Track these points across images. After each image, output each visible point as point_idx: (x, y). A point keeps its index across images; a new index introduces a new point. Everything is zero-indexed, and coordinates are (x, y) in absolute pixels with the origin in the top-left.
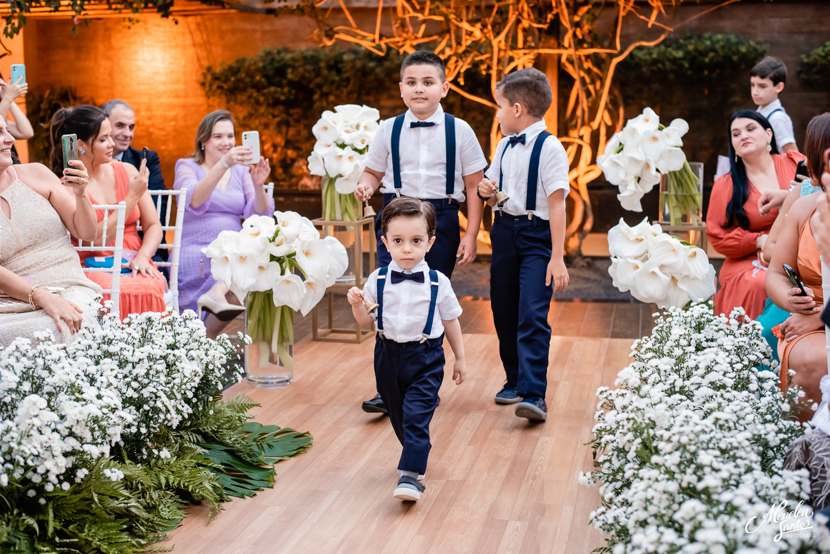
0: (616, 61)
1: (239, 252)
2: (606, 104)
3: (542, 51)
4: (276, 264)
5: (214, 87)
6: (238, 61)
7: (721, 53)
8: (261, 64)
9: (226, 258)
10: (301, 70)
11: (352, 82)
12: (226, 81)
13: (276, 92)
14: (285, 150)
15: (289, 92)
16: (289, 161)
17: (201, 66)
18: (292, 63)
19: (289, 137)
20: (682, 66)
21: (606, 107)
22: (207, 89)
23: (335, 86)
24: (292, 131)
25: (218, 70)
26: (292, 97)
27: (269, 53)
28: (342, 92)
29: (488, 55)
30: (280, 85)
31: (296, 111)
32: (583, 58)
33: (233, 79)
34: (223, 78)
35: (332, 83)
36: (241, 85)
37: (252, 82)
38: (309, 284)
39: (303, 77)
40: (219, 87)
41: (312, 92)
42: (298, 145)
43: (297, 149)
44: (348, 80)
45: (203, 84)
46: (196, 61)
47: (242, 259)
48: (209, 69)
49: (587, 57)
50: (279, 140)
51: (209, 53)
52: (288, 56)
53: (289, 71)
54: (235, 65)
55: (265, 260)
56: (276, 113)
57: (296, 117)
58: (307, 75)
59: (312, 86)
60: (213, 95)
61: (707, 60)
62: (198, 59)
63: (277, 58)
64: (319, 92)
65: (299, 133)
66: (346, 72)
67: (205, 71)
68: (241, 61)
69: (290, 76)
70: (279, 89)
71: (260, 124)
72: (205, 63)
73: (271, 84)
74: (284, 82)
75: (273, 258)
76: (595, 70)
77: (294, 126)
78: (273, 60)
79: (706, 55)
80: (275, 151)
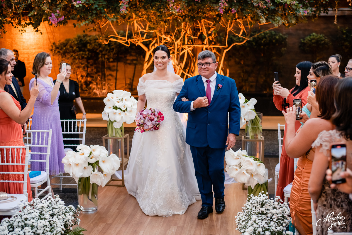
0: (226, 51)
1: (75, 162)
2: (222, 68)
3: (195, 46)
4: (91, 167)
5: (56, 52)
6: (66, 40)
7: (268, 39)
8: (76, 42)
9: (70, 164)
10: (93, 44)
11: (115, 50)
12: (62, 49)
13: (83, 54)
14: (87, 78)
15: (88, 54)
16: (88, 83)
17: (50, 42)
18: (89, 42)
19: (88, 72)
20: (252, 44)
21: (222, 69)
22: (53, 52)
23: (108, 51)
24: (89, 70)
25: (58, 44)
26: (89, 56)
27: (79, 37)
28: (111, 54)
29: (173, 47)
30: (84, 51)
31: (91, 61)
32: (212, 48)
33: (64, 48)
34: (60, 48)
35: (107, 50)
36: (68, 51)
37: (72, 49)
38: (105, 175)
39: (94, 47)
40: (58, 52)
41: (98, 54)
42: (92, 75)
43: (92, 77)
44: (113, 49)
45: (52, 50)
46: (48, 39)
47: (77, 165)
48: (54, 43)
49: (214, 48)
50: (84, 74)
51: (54, 36)
52: (88, 39)
53: (88, 45)
54: (65, 42)
55: (86, 165)
56: (83, 62)
57: (91, 63)
58: (96, 47)
59: (98, 51)
60: (56, 55)
61: (263, 42)
62: (49, 39)
63: (83, 39)
64: (101, 54)
65: (92, 70)
66: (112, 45)
67: (52, 44)
68: (68, 41)
69: (88, 47)
70: (84, 53)
71: (76, 67)
72: (52, 41)
73: (80, 50)
74: (86, 50)
75: (89, 164)
76: (217, 53)
77: (90, 67)
78: (81, 40)
79: (262, 40)
80: (82, 78)
